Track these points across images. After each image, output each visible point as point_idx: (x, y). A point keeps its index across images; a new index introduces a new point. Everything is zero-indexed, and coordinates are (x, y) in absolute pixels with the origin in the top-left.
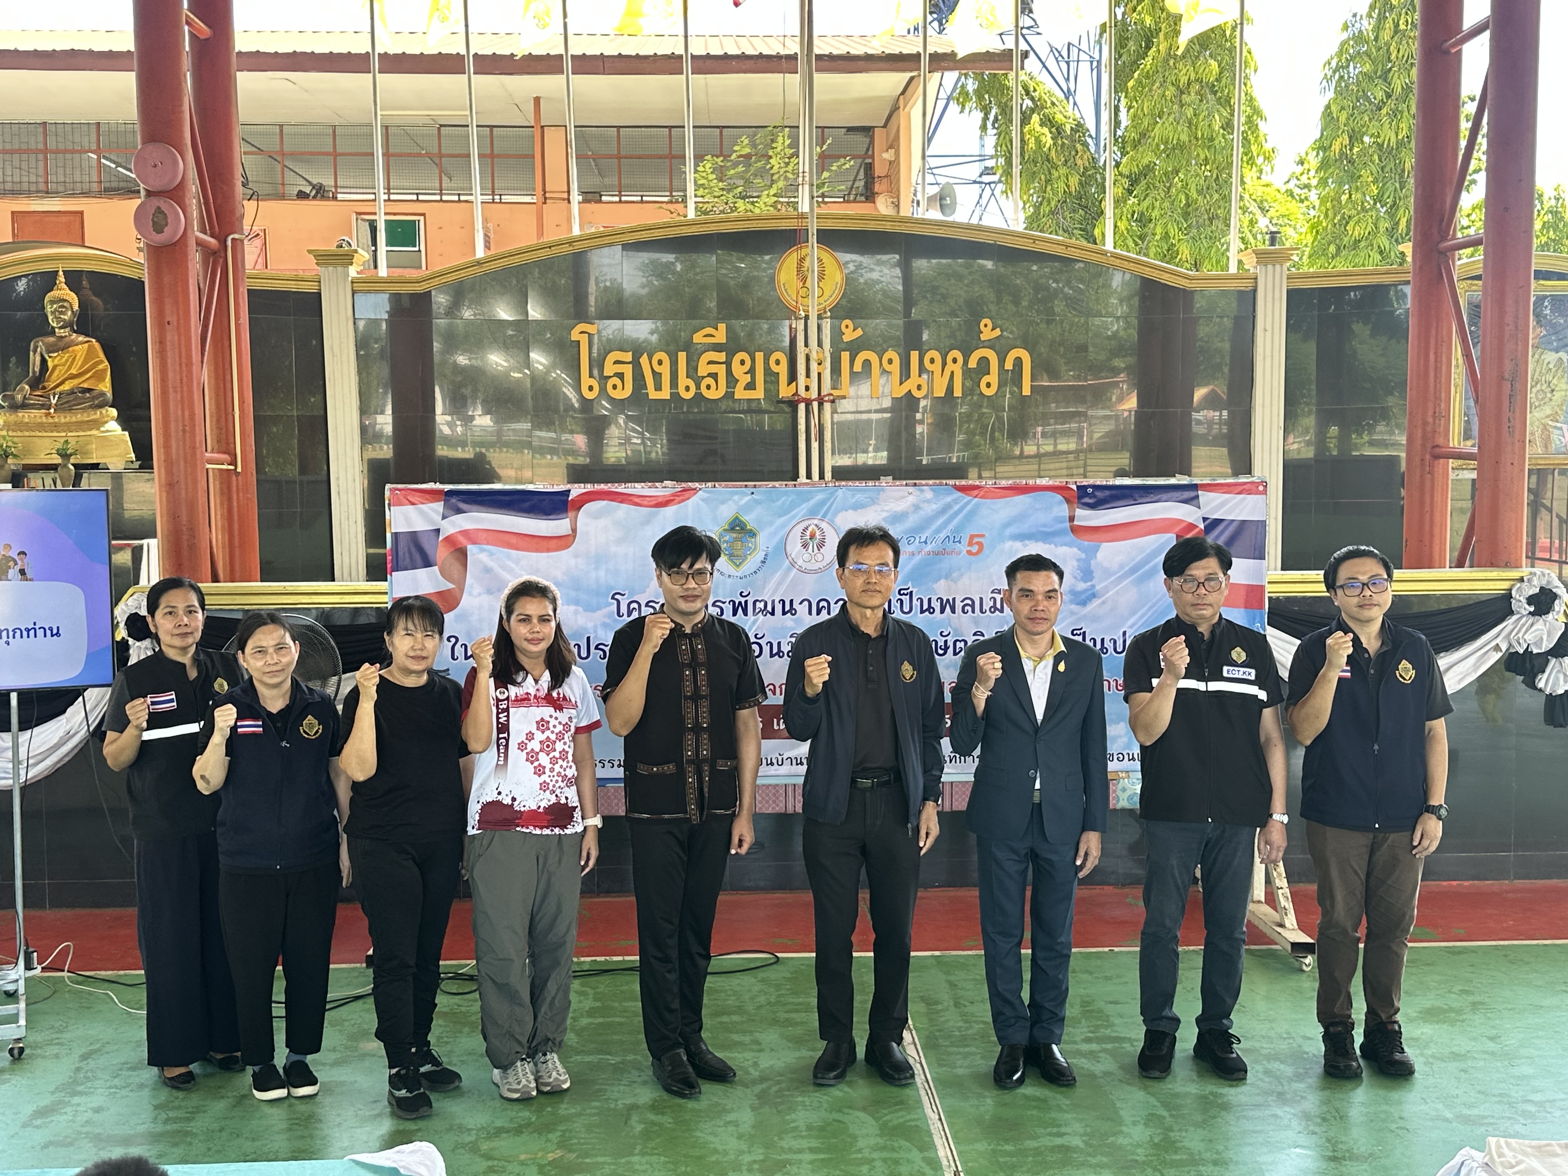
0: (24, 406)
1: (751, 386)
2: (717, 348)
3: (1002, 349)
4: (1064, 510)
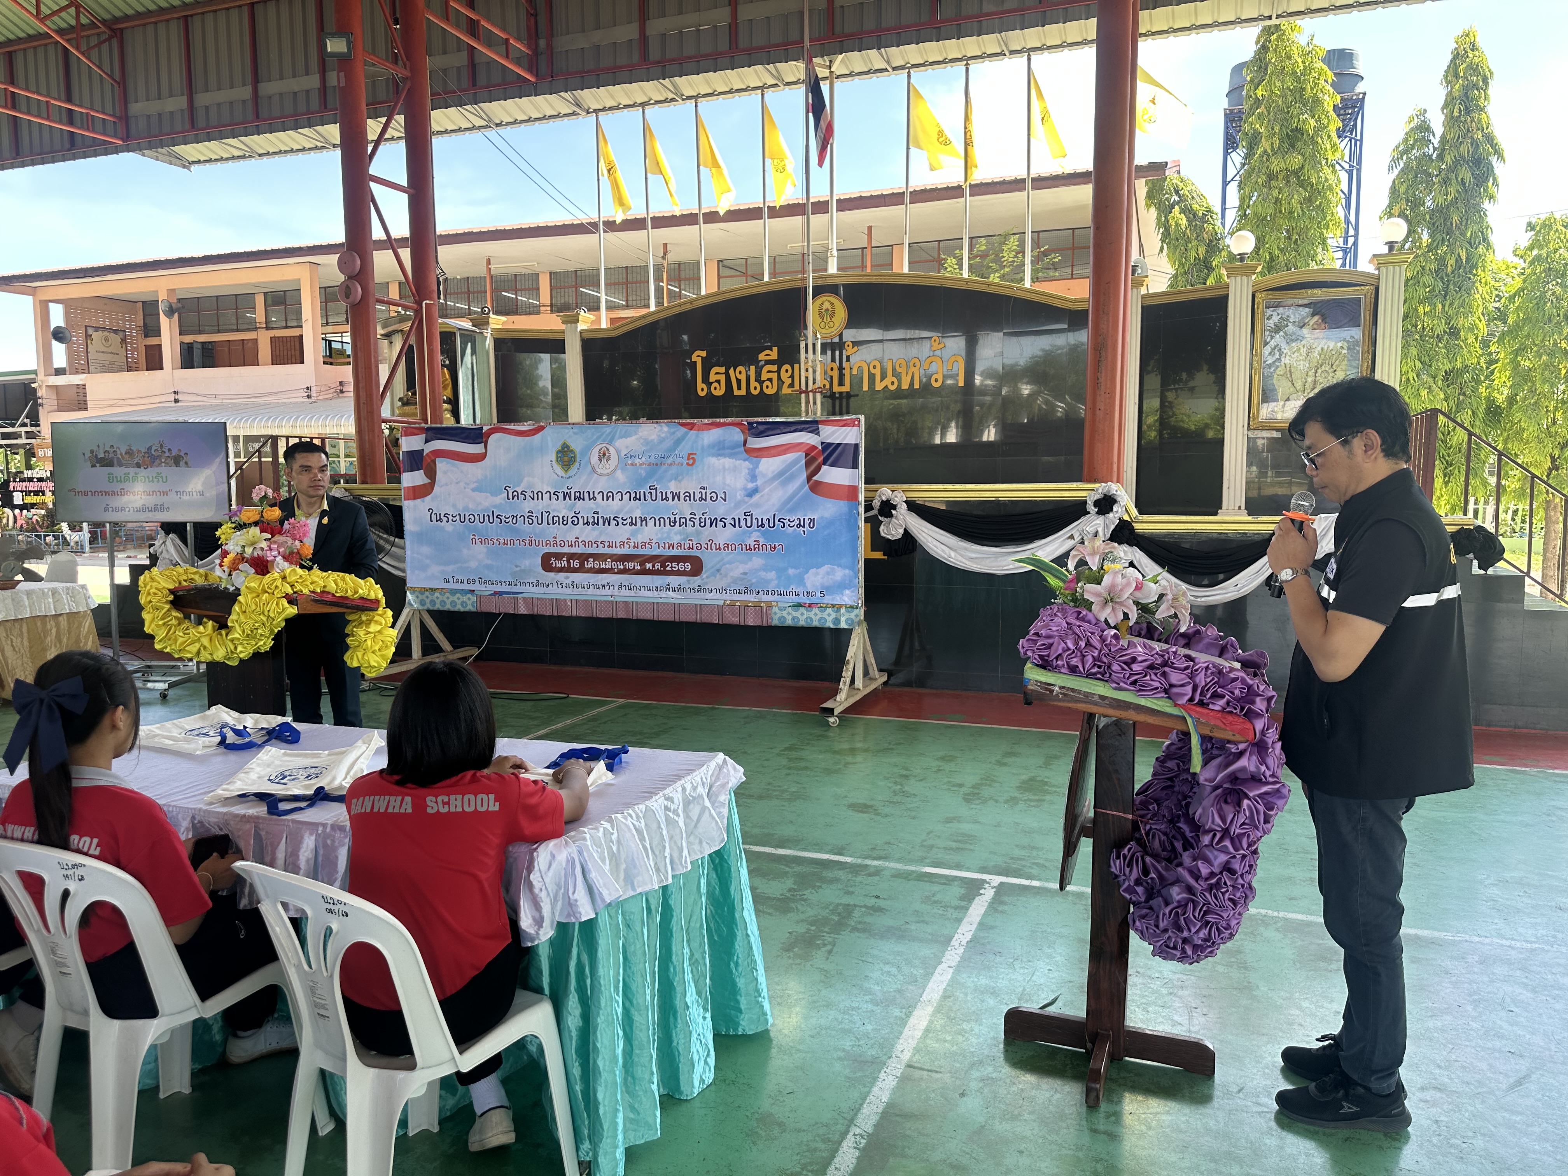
1: (791, 386)
2: (772, 362)
3: (945, 356)
4: (741, 437)
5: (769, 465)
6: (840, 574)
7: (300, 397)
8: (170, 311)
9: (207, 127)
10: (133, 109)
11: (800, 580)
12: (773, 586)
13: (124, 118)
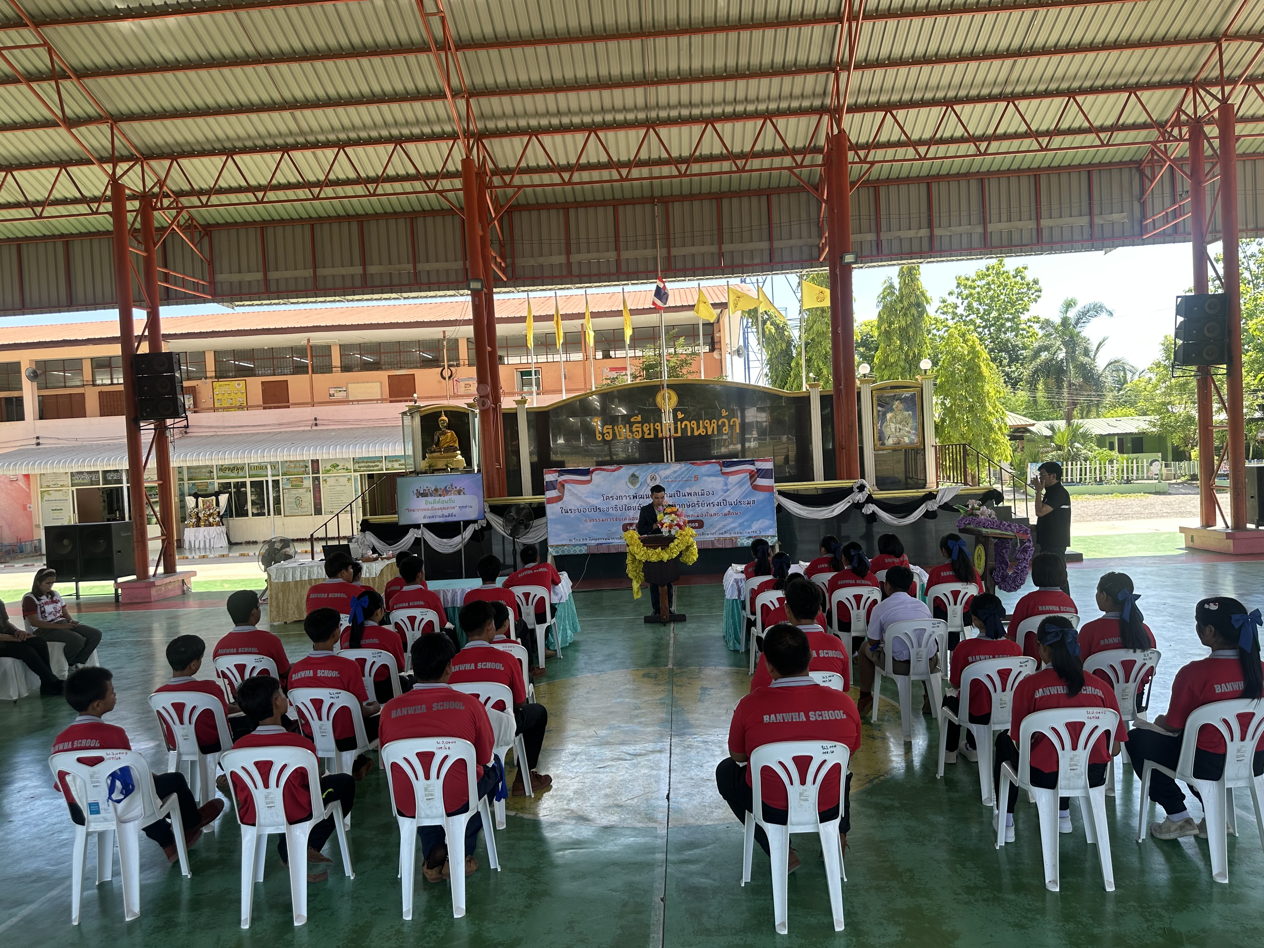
0: (434, 452)
1: (649, 434)
2: (639, 422)
3: (729, 418)
4: (719, 468)
5: (733, 479)
6: (767, 522)
8: (34, 376)
9: (278, 292)
10: (219, 277)
11: (750, 527)
12: (737, 530)
13: (212, 283)
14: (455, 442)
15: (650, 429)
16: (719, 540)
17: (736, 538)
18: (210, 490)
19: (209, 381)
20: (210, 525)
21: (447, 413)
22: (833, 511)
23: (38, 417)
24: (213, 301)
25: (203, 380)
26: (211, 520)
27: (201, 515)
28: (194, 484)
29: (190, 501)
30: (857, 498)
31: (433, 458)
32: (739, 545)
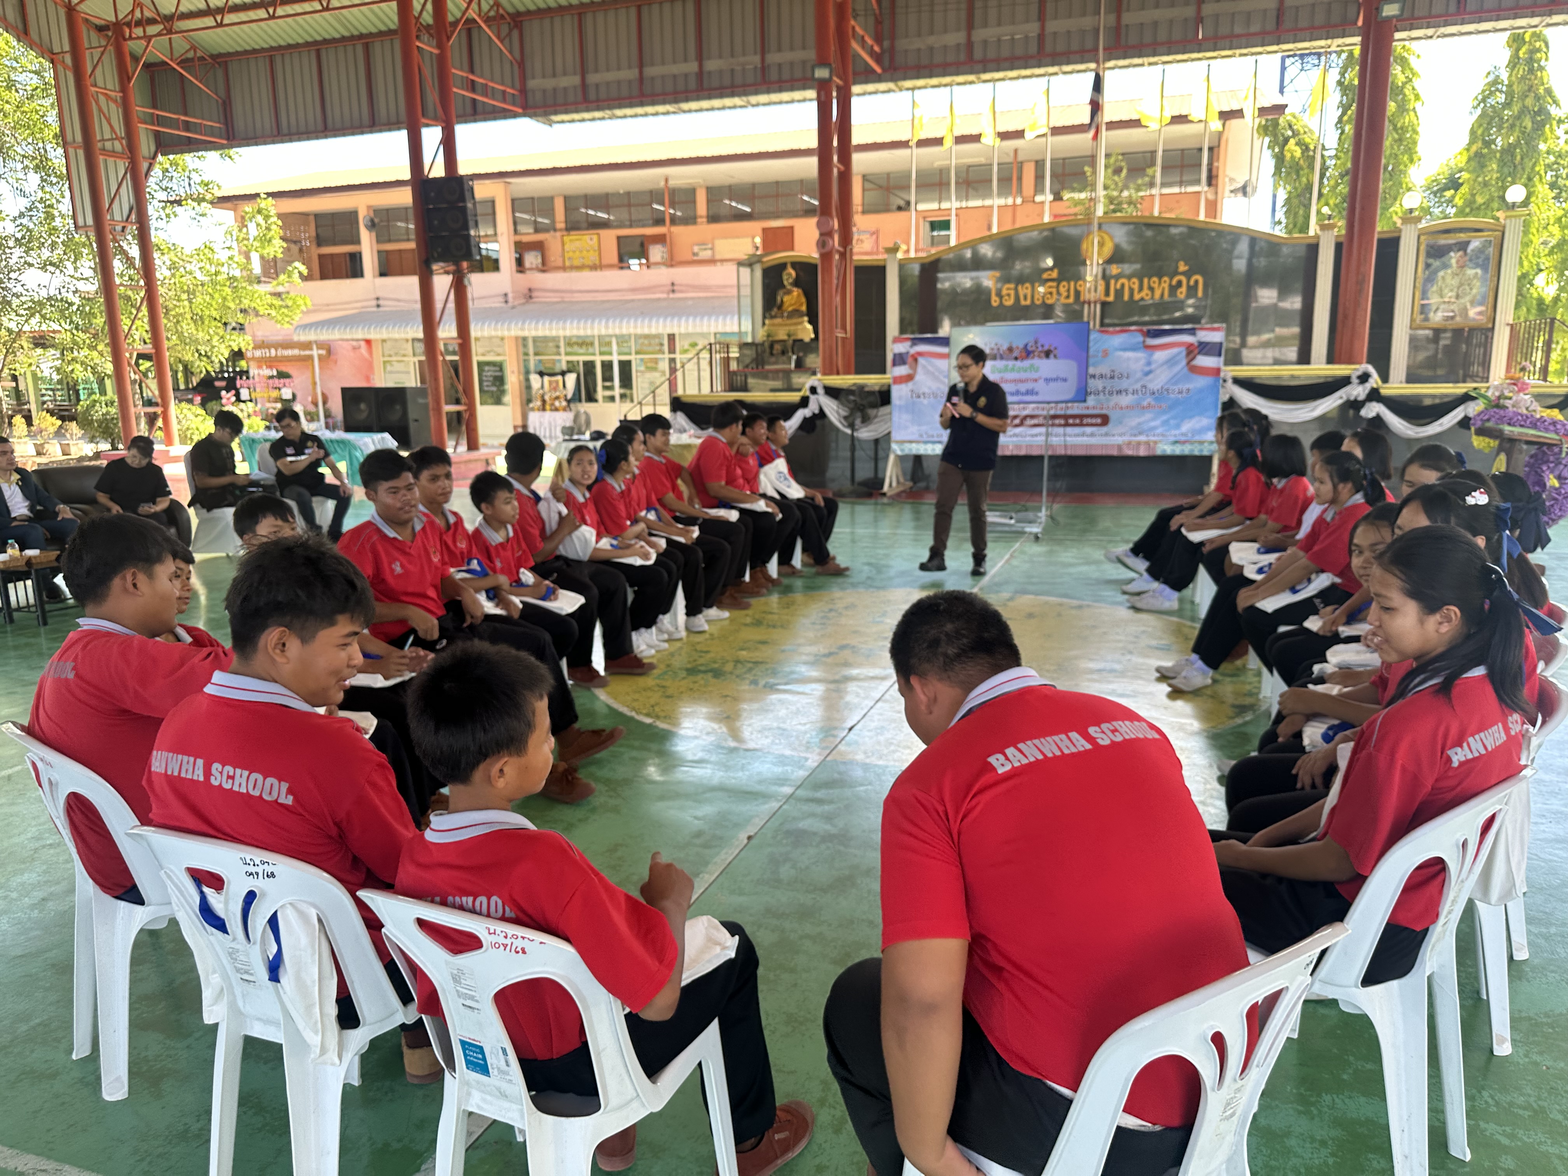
0: (776, 317)
2: (1053, 280)
3: (1188, 274)
4: (1141, 339)
5: (1160, 356)
7: (498, 303)
8: (372, 225)
9: (598, 101)
10: (532, 84)
11: (1178, 426)
12: (1159, 431)
13: (523, 91)
14: (801, 305)
15: (1068, 290)
16: (1129, 443)
17: (1156, 443)
18: (558, 369)
19: (558, 234)
20: (557, 409)
21: (794, 265)
22: (1313, 410)
23: (377, 272)
24: (524, 115)
25: (552, 233)
26: (557, 403)
27: (547, 398)
28: (540, 361)
29: (535, 381)
30: (1355, 393)
31: (773, 325)
32: (1159, 452)
